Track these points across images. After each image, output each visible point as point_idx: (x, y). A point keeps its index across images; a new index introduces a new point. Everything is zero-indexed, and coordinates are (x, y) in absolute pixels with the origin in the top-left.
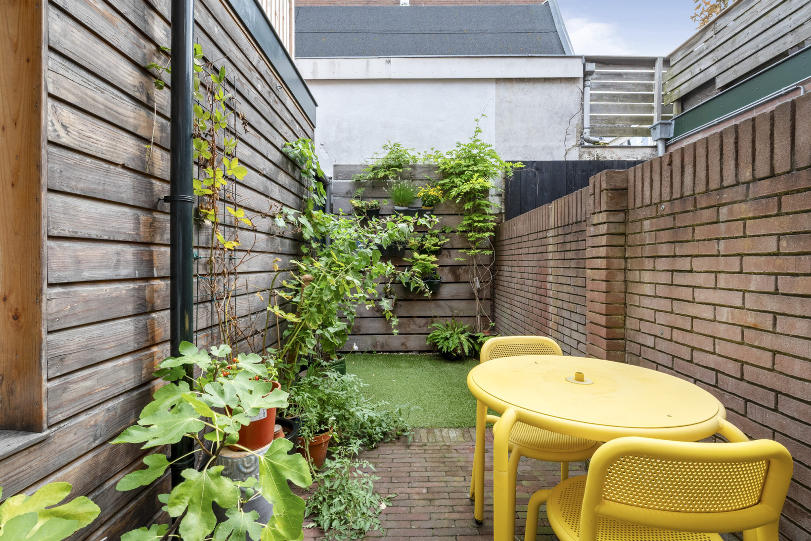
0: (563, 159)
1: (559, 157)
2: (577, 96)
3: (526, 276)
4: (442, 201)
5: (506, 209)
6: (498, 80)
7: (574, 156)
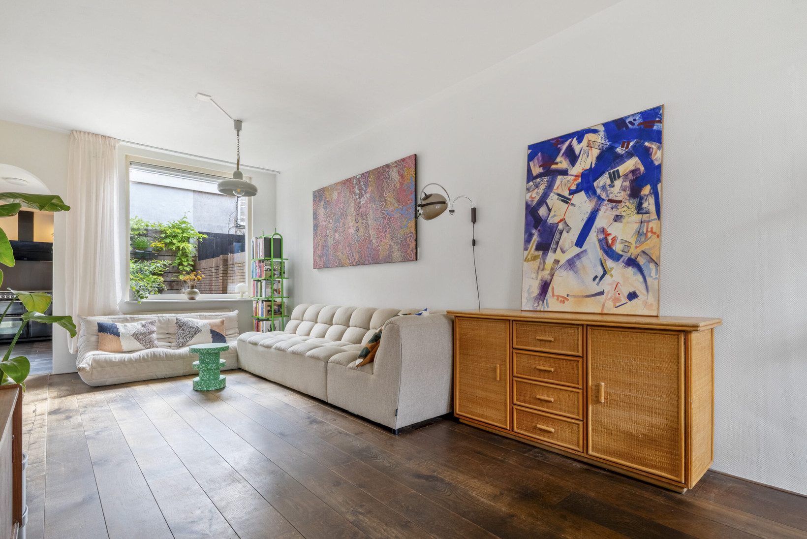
0: (227, 233)
1: (226, 232)
2: (234, 204)
3: (206, 284)
4: (164, 249)
5: (198, 254)
6: (194, 191)
7: (232, 232)
